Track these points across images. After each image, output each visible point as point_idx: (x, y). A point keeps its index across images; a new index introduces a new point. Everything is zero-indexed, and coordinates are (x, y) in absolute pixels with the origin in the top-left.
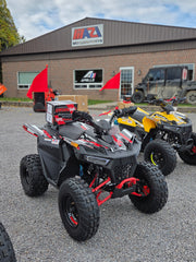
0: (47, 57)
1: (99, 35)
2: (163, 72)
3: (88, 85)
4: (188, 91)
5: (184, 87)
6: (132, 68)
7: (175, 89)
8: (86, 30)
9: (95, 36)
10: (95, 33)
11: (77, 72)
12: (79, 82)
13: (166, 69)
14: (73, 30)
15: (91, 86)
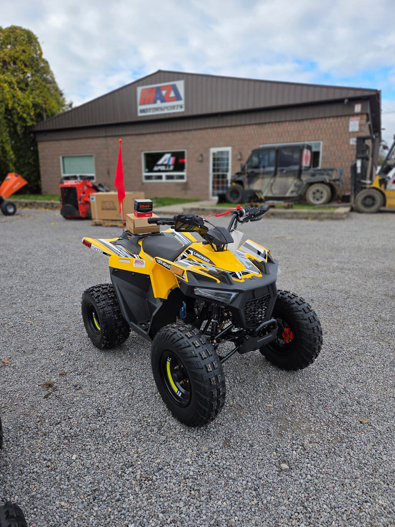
0: (102, 132)
1: (178, 97)
2: (273, 155)
3: (164, 174)
4: (311, 184)
5: (305, 178)
6: (229, 149)
7: (291, 181)
8: (159, 90)
9: (172, 99)
10: (172, 94)
11: (148, 156)
12: (151, 170)
13: (278, 151)
14: (139, 89)
15: (168, 177)
